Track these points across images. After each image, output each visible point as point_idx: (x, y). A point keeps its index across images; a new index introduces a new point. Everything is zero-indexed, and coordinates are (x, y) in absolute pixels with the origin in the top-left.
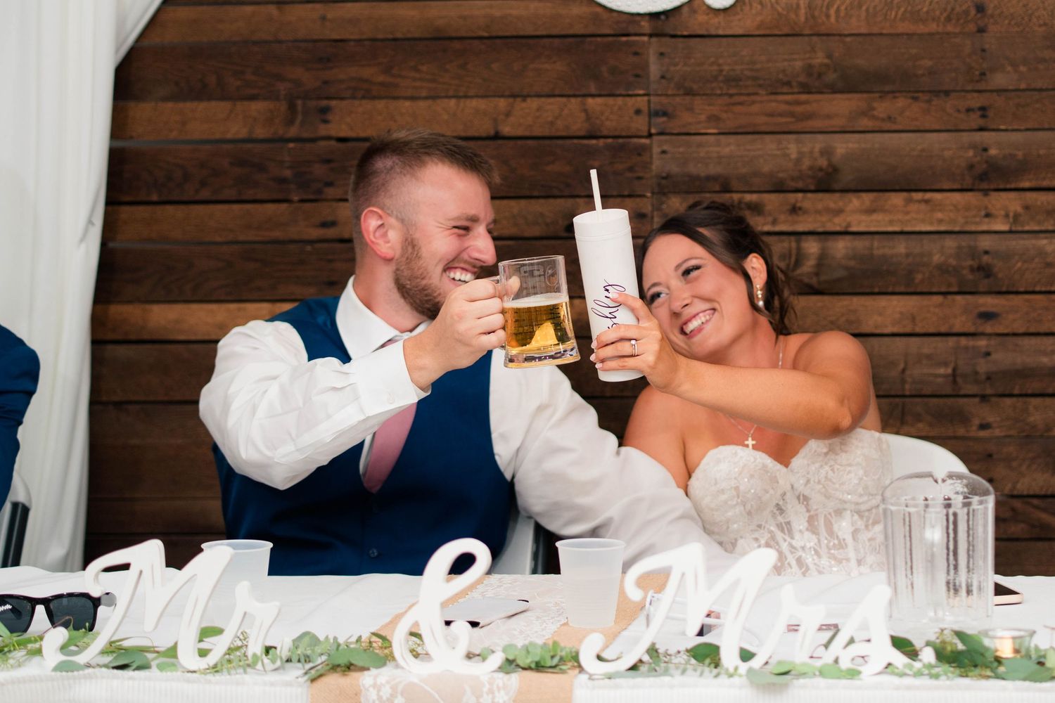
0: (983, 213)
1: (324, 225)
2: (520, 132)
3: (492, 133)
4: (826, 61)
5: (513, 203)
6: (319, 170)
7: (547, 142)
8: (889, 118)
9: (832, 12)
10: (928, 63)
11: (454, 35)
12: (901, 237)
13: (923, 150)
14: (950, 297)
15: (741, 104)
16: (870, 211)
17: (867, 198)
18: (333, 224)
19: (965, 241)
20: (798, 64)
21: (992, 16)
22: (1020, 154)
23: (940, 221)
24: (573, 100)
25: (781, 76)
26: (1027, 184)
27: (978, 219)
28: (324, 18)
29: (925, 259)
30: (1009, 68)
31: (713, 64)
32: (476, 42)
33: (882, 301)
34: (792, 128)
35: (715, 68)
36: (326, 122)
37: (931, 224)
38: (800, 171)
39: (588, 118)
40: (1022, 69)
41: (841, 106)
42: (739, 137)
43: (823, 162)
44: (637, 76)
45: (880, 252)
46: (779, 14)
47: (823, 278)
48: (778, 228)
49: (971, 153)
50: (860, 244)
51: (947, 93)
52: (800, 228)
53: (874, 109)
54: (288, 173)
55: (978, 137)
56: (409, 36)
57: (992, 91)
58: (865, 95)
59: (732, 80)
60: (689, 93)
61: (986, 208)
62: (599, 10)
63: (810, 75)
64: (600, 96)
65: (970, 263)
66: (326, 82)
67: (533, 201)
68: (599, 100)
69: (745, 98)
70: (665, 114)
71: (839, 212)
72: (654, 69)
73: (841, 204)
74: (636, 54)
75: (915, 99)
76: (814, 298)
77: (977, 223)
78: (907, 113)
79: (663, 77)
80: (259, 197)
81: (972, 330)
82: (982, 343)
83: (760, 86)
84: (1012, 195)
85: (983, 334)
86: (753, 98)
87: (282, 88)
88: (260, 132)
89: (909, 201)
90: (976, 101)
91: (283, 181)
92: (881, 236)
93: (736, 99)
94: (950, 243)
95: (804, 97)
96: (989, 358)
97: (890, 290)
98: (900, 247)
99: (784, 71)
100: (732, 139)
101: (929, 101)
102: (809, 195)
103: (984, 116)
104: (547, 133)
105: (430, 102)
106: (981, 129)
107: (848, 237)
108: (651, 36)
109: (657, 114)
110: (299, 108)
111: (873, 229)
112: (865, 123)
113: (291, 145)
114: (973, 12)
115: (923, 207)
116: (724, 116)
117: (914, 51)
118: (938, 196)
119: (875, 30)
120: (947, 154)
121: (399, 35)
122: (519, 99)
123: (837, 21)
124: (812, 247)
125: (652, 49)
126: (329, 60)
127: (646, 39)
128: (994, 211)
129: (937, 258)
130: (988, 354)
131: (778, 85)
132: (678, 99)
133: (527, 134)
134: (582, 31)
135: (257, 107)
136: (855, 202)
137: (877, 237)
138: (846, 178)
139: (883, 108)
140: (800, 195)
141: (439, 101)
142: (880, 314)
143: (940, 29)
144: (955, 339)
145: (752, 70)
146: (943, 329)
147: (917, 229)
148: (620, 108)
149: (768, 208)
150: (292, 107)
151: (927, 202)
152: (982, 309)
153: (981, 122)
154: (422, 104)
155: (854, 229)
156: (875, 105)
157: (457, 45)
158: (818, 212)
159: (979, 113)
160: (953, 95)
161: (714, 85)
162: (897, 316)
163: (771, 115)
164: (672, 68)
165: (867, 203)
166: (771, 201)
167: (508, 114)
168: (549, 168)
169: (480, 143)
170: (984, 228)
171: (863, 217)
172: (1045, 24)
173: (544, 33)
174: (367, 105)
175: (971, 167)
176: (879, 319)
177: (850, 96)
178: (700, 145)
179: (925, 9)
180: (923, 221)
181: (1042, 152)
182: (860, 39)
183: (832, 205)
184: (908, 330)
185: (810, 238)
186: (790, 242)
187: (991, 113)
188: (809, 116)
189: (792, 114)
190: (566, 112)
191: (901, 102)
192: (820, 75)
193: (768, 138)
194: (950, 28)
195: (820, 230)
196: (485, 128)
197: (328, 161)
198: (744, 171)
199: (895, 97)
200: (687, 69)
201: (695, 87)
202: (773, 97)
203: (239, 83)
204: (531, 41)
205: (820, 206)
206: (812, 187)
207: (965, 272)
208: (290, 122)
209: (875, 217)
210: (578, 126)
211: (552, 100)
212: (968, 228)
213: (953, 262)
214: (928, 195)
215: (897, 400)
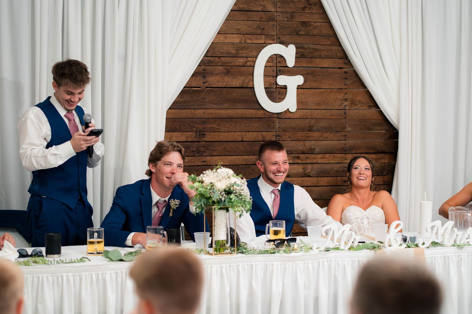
0: (345, 159)
1: (203, 162)
2: (247, 140)
3: (241, 140)
4: (314, 124)
5: (245, 156)
6: (202, 149)
7: (253, 142)
8: (326, 137)
9: (315, 113)
10: (334, 125)
11: (233, 117)
12: (328, 164)
13: (333, 145)
14: (338, 177)
15: (295, 134)
16: (322, 158)
17: (321, 155)
18: (205, 161)
19: (341, 165)
20: (308, 125)
21: (347, 115)
22: (352, 145)
23: (336, 160)
24: (259, 132)
25: (304, 128)
26: (354, 152)
27: (344, 160)
28: (204, 113)
29: (333, 169)
30: (351, 127)
31: (290, 125)
32: (238, 119)
33: (324, 178)
34: (306, 139)
35: (290, 126)
36: (204, 137)
37: (334, 161)
38: (308, 149)
39: (263, 137)
40: (354, 127)
41: (316, 134)
42: (295, 141)
43: (313, 147)
44: (274, 127)
45: (324, 167)
46: (304, 114)
47: (312, 173)
48: (303, 162)
49: (343, 145)
50: (320, 166)
51: (338, 132)
52: (307, 162)
53: (323, 135)
54: (195, 149)
55: (343, 142)
56: (223, 117)
57: (347, 132)
58: (321, 132)
59: (294, 128)
60: (285, 131)
61: (345, 157)
62: (266, 112)
63: (310, 127)
64: (265, 132)
65: (342, 169)
66: (204, 128)
67: (250, 156)
68: (265, 133)
69: (296, 133)
70: (279, 136)
71: (315, 158)
72: (277, 126)
73: (316, 157)
74: (274, 122)
75: (332, 133)
76: (310, 178)
77: (343, 161)
78: (330, 136)
79: (279, 128)
80: (188, 155)
81: (342, 185)
82: (344, 187)
83: (300, 130)
84: (351, 154)
85: (344, 186)
86: (298, 132)
87: (194, 129)
88: (189, 140)
89: (330, 156)
90: (344, 134)
91: (194, 151)
92: (324, 164)
93: (294, 133)
94: (338, 165)
95: (309, 132)
96: (345, 191)
97: (325, 176)
98: (328, 167)
99: (305, 127)
100: (293, 142)
101: (334, 134)
102: (309, 155)
103: (345, 137)
104: (253, 140)
105: (228, 133)
106: (345, 140)
107: (317, 164)
108: (276, 118)
109: (278, 136)
110: (198, 134)
111: (323, 162)
112: (321, 138)
113: (196, 143)
114: (344, 114)
115: (333, 157)
116: (292, 137)
117: (332, 122)
118: (336, 155)
119: (324, 118)
120: (338, 145)
121: (221, 117)
122: (248, 132)
123: (316, 115)
124: (310, 166)
125: (277, 121)
126: (205, 123)
127: (276, 119)
128: (347, 158)
129: (335, 169)
130: (345, 190)
131: (303, 130)
132: (282, 133)
133: (249, 140)
134: (262, 117)
135: (188, 133)
136: (319, 156)
137: (323, 164)
138: (317, 150)
139: (325, 135)
140: (307, 155)
141: (230, 133)
142: (323, 181)
143: (337, 118)
144: (339, 187)
145: (298, 126)
146: (336, 185)
147: (331, 162)
148: (270, 135)
149: (301, 157)
150: (197, 134)
151: (333, 156)
152: (344, 180)
153: (345, 138)
154: (226, 133)
155: (319, 162)
156: (323, 134)
157: (234, 120)
158: (311, 158)
159: (344, 136)
160: (339, 132)
161: (290, 129)
162: (327, 182)
163: (301, 136)
164: (281, 126)
165: (321, 156)
166: (302, 156)
167: (245, 136)
168: (254, 148)
169: (239, 142)
170: (345, 162)
171: (320, 160)
172: (358, 117)
173: (253, 117)
174: (214, 133)
175: (343, 148)
176: (323, 182)
177: (318, 132)
178: (287, 143)
179: (334, 113)
180: (333, 160)
181: (357, 145)
182: (321, 119)
183: (314, 157)
184: (329, 185)
185: (309, 164)
186: (305, 165)
187: (347, 137)
188: (310, 137)
189: (306, 136)
190: (258, 135)
191: (329, 134)
192: (312, 128)
193: (301, 141)
194: (339, 118)
195: (312, 162)
196: (240, 139)
197: (204, 147)
198: (296, 149)
199: (327, 133)
200: (284, 126)
201: (286, 130)
202: (302, 132)
203: (184, 128)
204: (251, 119)
205: (311, 157)
206: (310, 153)
207: (341, 172)
208: (196, 137)
209: (323, 159)
210: (260, 139)
211: (254, 133)
212: (341, 162)
213: (338, 169)
214: (334, 155)
215: (327, 200)
